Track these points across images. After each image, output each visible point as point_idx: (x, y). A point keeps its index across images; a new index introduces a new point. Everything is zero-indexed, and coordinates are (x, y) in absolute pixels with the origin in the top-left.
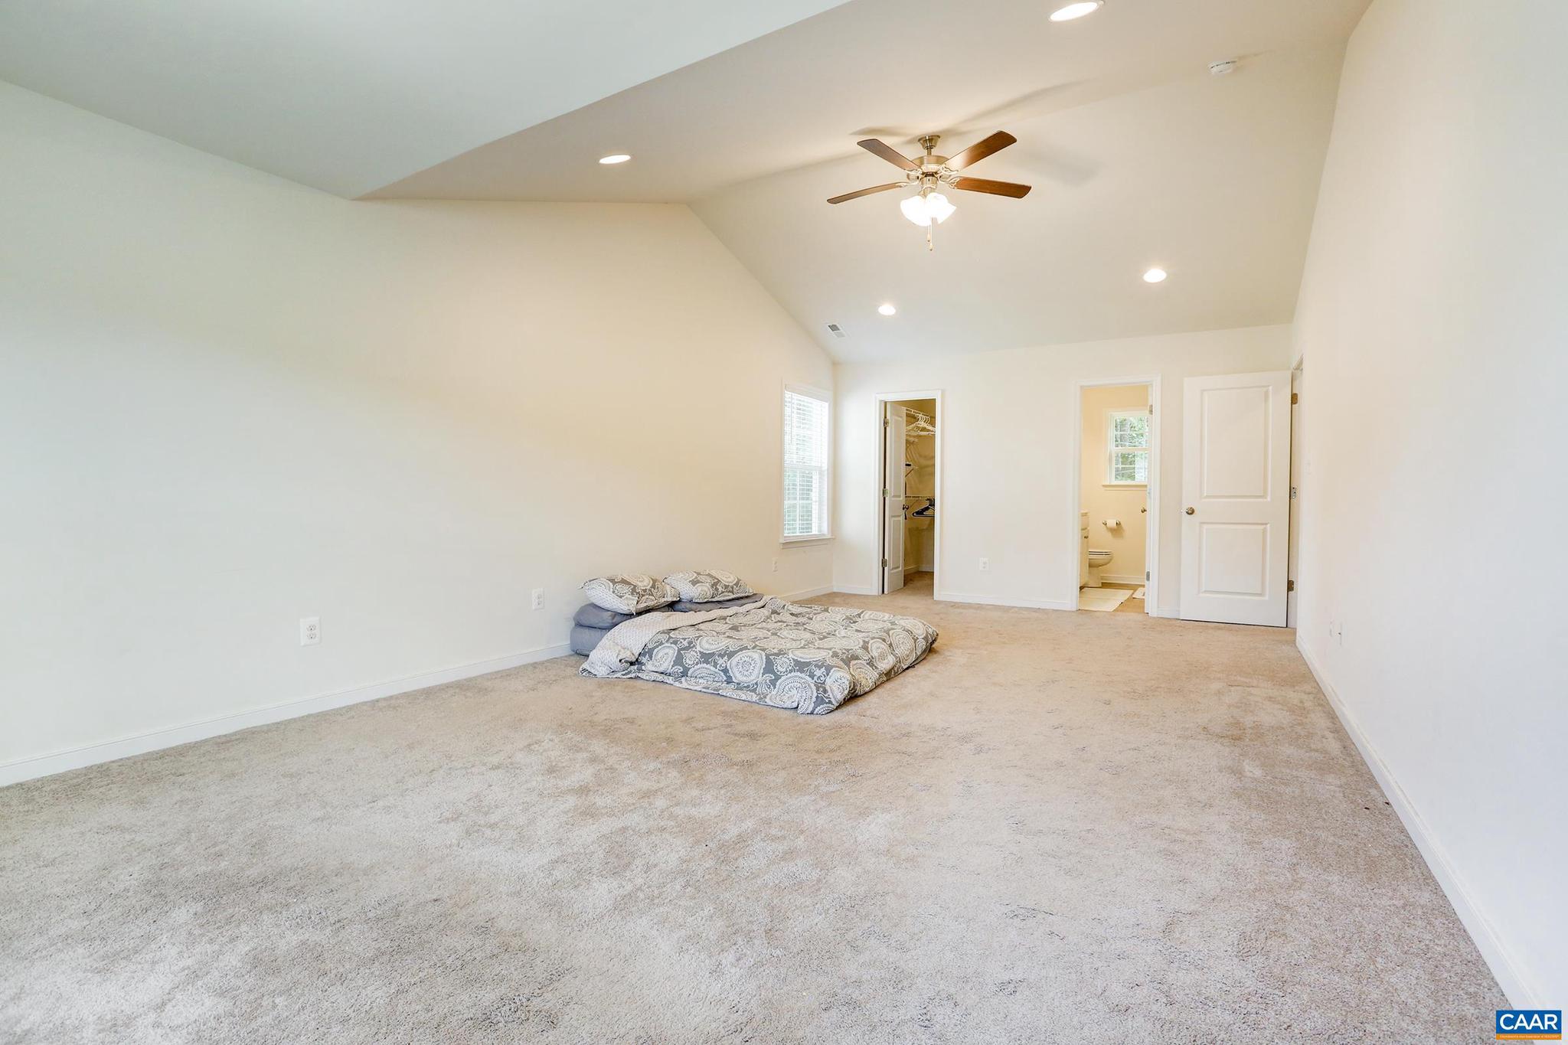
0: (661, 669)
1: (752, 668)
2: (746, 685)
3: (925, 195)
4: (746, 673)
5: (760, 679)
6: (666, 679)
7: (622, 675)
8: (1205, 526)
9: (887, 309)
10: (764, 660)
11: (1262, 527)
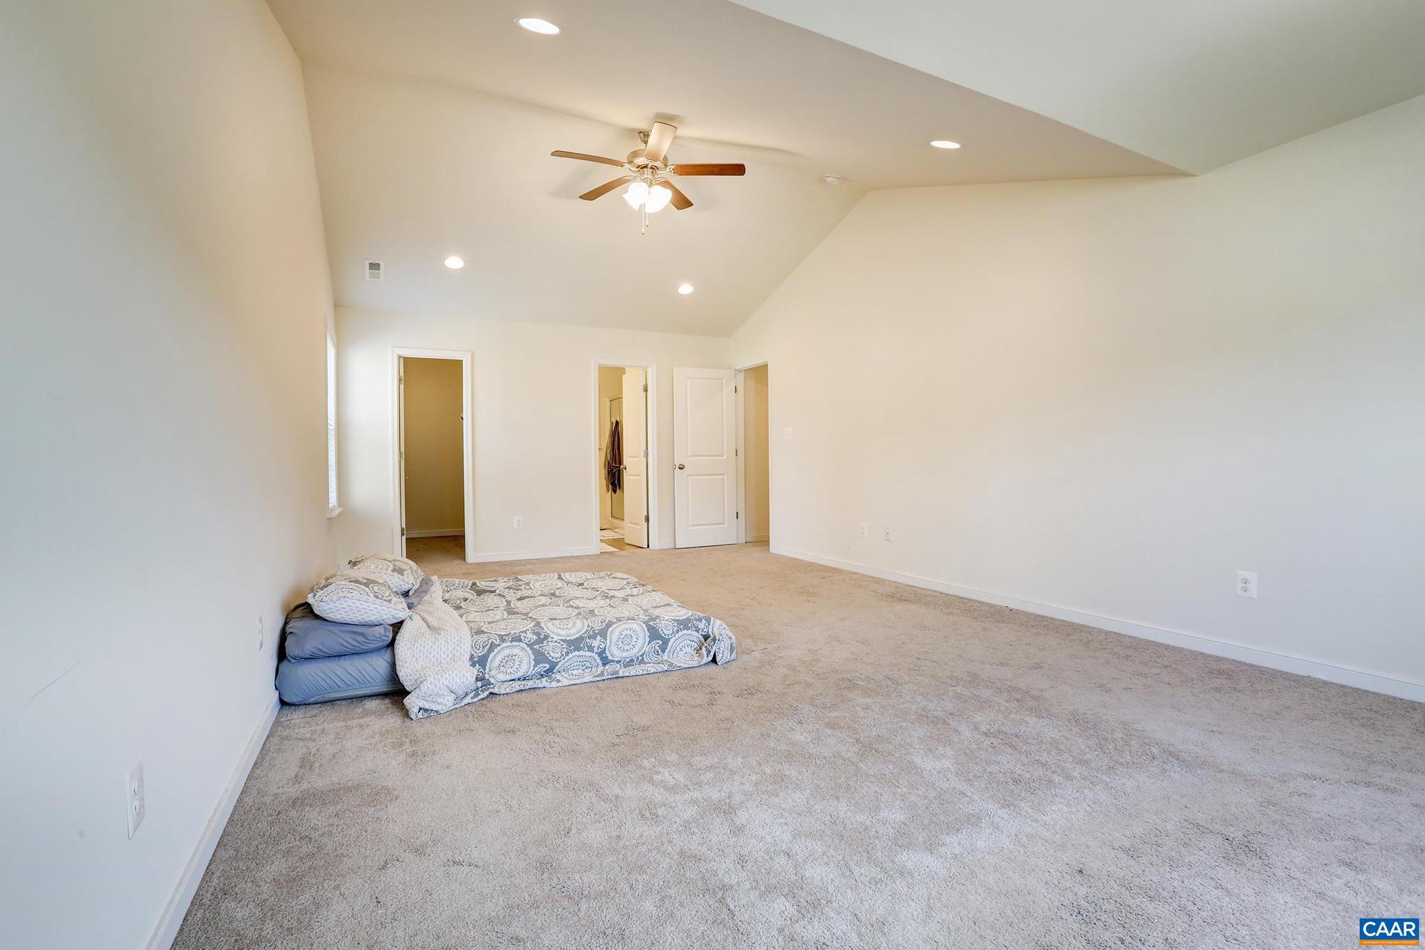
0: (520, 674)
1: (634, 639)
2: (628, 660)
3: (650, 185)
4: (628, 647)
5: (646, 648)
6: (530, 684)
7: (472, 698)
8: (690, 478)
9: (454, 262)
10: (646, 628)
11: (722, 476)
